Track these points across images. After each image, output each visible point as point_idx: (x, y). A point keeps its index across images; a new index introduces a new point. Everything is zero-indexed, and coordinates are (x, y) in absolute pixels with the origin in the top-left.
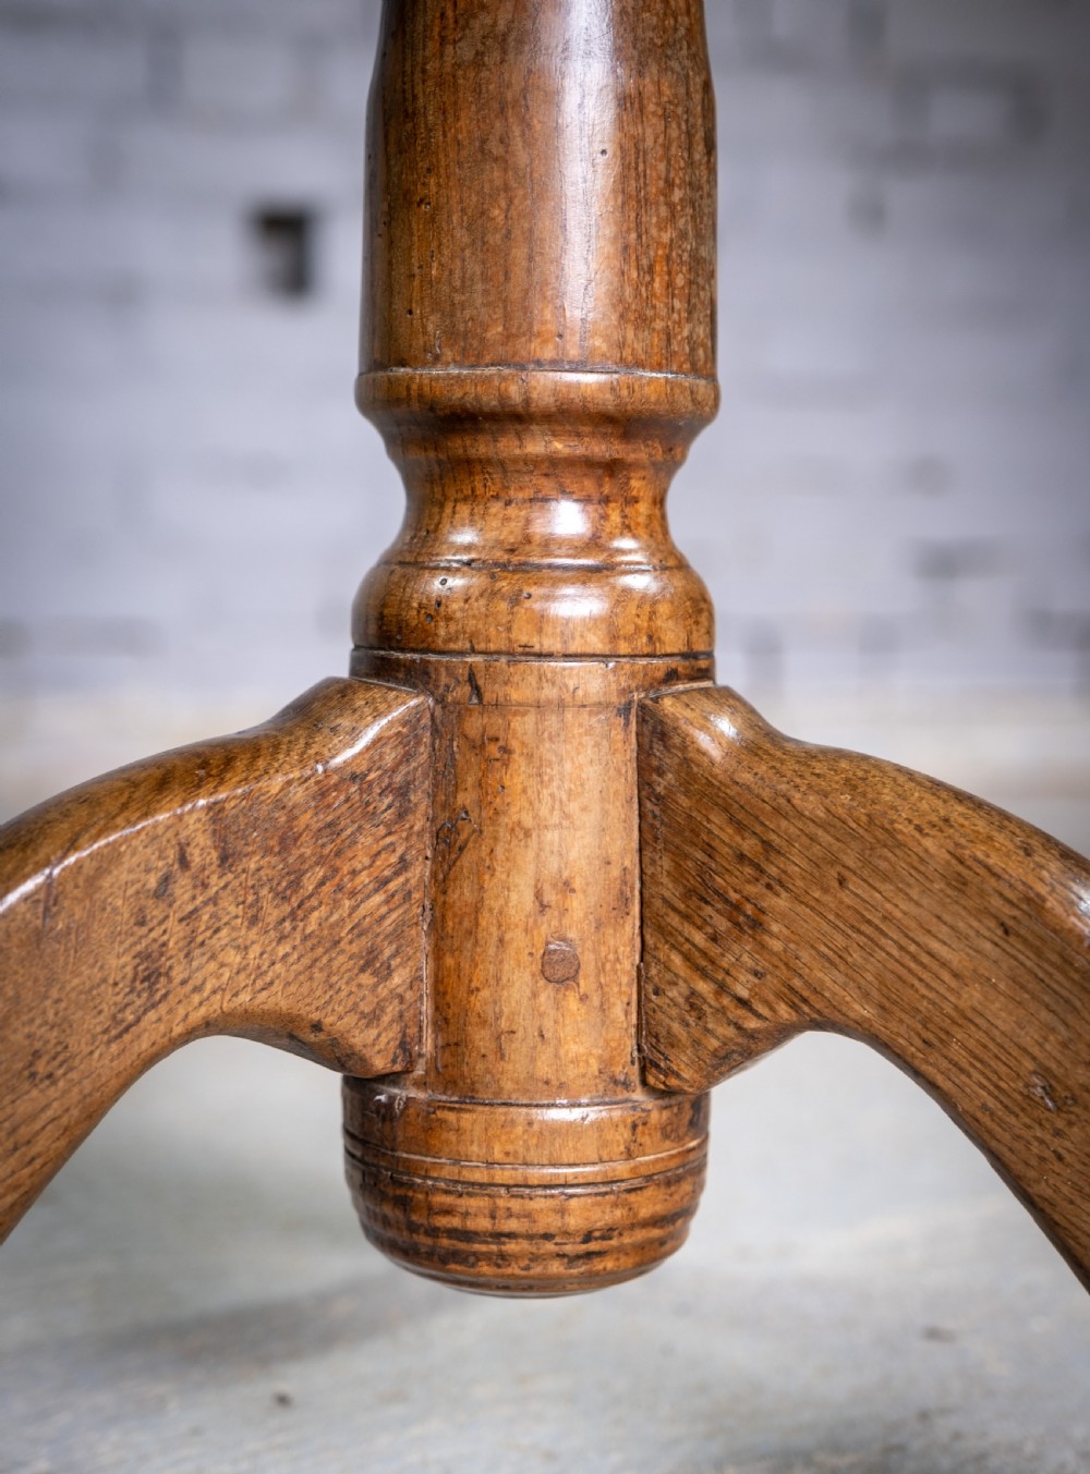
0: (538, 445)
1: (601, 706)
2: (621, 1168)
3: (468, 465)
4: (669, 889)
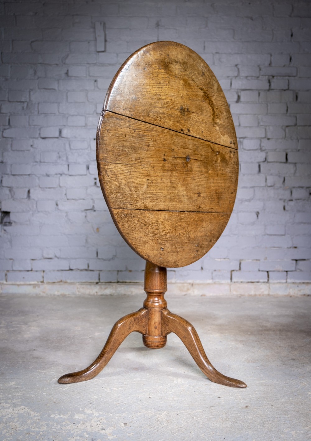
0: (154, 294)
1: (158, 311)
2: (160, 341)
3: (150, 295)
4: (163, 323)
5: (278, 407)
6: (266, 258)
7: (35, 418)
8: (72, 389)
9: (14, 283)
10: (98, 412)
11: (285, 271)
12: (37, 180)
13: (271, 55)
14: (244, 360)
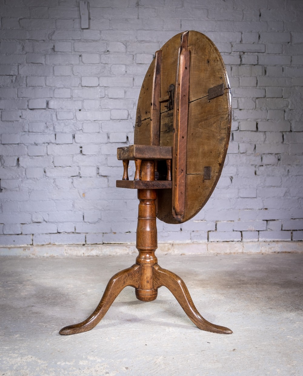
0: (146, 251)
2: (152, 294)
3: (142, 252)
4: (154, 277)
5: (262, 349)
6: (239, 219)
7: (43, 366)
8: (74, 340)
9: (5, 246)
10: (100, 358)
11: (257, 231)
12: (26, 149)
13: (242, 33)
14: (226, 310)
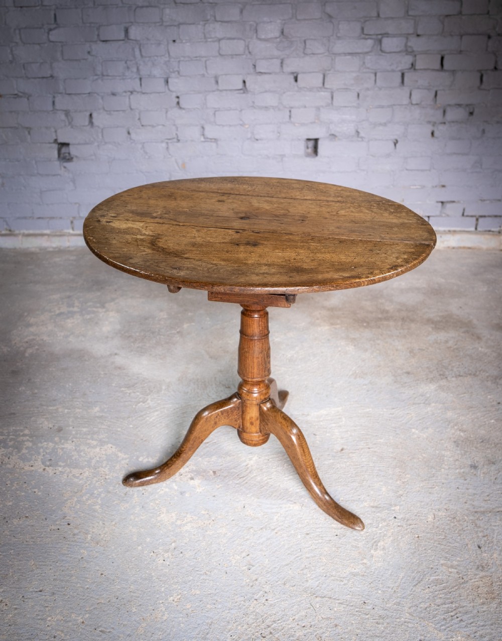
11: (426, 216)
12: (100, 101)
14: (351, 373)
